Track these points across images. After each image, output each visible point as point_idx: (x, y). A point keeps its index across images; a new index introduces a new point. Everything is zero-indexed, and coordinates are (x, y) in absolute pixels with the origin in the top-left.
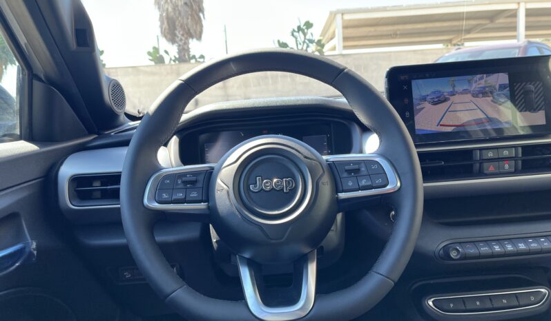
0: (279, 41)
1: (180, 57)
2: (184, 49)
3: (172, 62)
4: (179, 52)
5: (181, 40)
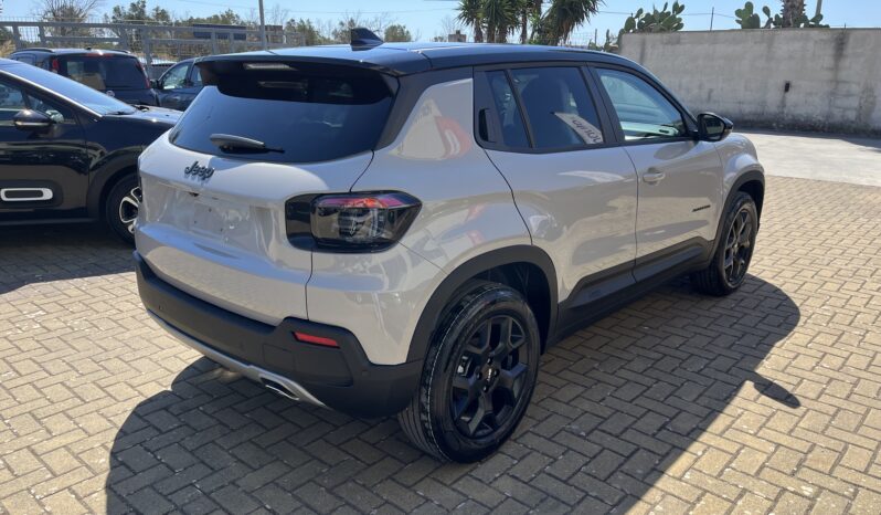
1: (784, 18)
2: (794, 6)
4: (785, 10)
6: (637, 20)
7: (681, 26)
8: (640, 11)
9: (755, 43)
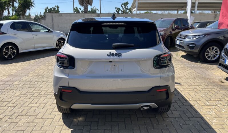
0: (117, 8)
1: (84, 11)
2: (86, 8)
3: (82, 13)
4: (84, 9)
5: (85, 5)
6: (47, 10)
7: (59, 12)
8: (48, 7)
9: (80, 16)
